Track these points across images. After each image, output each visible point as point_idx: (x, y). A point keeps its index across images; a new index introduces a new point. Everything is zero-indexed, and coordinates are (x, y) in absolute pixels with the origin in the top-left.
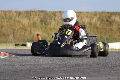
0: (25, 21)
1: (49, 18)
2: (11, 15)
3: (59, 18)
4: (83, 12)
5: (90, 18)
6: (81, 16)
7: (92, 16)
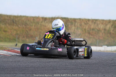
1: (70, 24)
2: (38, 20)
3: (79, 24)
4: (99, 20)
5: (105, 25)
6: (97, 23)
7: (107, 23)
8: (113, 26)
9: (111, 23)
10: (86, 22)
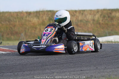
0: (35, 20)
2: (22, 15)
4: (86, 10)
5: (93, 15)
6: (85, 14)
7: (95, 13)
8: (102, 16)
9: (100, 13)
10: (73, 13)
